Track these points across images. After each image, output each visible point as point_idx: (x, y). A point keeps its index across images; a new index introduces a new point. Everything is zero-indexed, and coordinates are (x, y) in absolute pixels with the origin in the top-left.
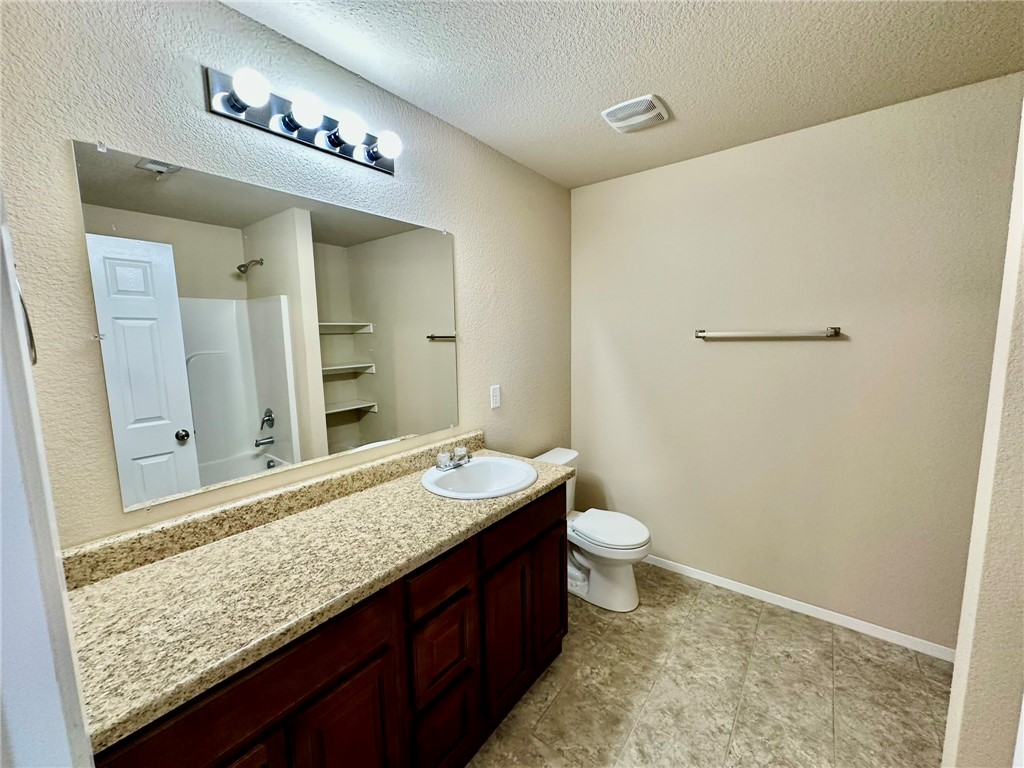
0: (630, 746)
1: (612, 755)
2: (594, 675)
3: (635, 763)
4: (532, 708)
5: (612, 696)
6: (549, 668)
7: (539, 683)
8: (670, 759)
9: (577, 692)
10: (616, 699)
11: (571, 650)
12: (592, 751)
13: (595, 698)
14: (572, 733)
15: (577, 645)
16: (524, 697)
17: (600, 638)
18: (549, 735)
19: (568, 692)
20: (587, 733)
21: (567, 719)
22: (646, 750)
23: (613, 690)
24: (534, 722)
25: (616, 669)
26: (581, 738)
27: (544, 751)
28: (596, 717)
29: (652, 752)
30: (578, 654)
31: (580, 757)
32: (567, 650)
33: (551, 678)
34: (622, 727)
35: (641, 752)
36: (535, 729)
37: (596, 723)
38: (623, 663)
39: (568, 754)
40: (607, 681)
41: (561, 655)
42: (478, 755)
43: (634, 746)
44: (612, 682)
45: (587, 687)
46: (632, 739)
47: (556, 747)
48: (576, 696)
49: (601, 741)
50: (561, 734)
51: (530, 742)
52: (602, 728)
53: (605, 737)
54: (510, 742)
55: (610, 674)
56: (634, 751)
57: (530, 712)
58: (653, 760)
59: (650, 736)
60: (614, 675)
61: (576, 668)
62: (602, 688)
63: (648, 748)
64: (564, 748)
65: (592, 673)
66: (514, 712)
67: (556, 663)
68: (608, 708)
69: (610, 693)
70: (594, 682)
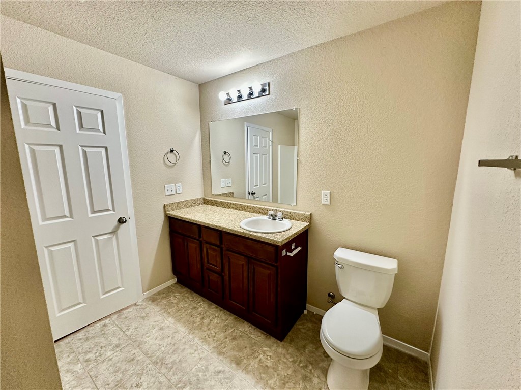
0: (223, 367)
1: (221, 358)
2: (266, 357)
3: (215, 367)
4: (247, 329)
5: (252, 364)
6: (269, 336)
7: (260, 332)
8: (214, 386)
9: (255, 347)
10: (251, 365)
11: (284, 347)
12: (225, 350)
13: (251, 355)
14: (234, 343)
15: (288, 351)
16: (253, 326)
17: (296, 365)
18: (234, 334)
19: (255, 343)
20: (233, 349)
21: (241, 342)
22: (220, 374)
23: (256, 366)
24: (240, 329)
25: (271, 370)
26: (231, 346)
27: (228, 332)
28: (241, 354)
29: (219, 377)
30: (280, 350)
31: (223, 345)
32: (283, 345)
33: (263, 336)
34: (234, 365)
35: (220, 372)
36: (237, 330)
37: (237, 353)
38: (276, 375)
39: (224, 341)
40: (261, 363)
41: (279, 342)
42: (229, 313)
43: (223, 369)
44: (261, 365)
45: (258, 352)
46: (227, 369)
47: (228, 337)
48: (253, 346)
49: (228, 355)
50: (234, 339)
51: (232, 328)
52: (235, 357)
53: (229, 356)
54: (232, 322)
55: (267, 366)
56: (221, 368)
57: (245, 328)
58: (215, 377)
59: (227, 378)
60: (266, 368)
61: (270, 348)
62: (257, 360)
63: (221, 376)
64: (227, 339)
65: (268, 356)
66: (245, 322)
67: (273, 339)
68: (245, 361)
69: (254, 363)
70: (261, 356)
